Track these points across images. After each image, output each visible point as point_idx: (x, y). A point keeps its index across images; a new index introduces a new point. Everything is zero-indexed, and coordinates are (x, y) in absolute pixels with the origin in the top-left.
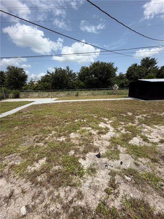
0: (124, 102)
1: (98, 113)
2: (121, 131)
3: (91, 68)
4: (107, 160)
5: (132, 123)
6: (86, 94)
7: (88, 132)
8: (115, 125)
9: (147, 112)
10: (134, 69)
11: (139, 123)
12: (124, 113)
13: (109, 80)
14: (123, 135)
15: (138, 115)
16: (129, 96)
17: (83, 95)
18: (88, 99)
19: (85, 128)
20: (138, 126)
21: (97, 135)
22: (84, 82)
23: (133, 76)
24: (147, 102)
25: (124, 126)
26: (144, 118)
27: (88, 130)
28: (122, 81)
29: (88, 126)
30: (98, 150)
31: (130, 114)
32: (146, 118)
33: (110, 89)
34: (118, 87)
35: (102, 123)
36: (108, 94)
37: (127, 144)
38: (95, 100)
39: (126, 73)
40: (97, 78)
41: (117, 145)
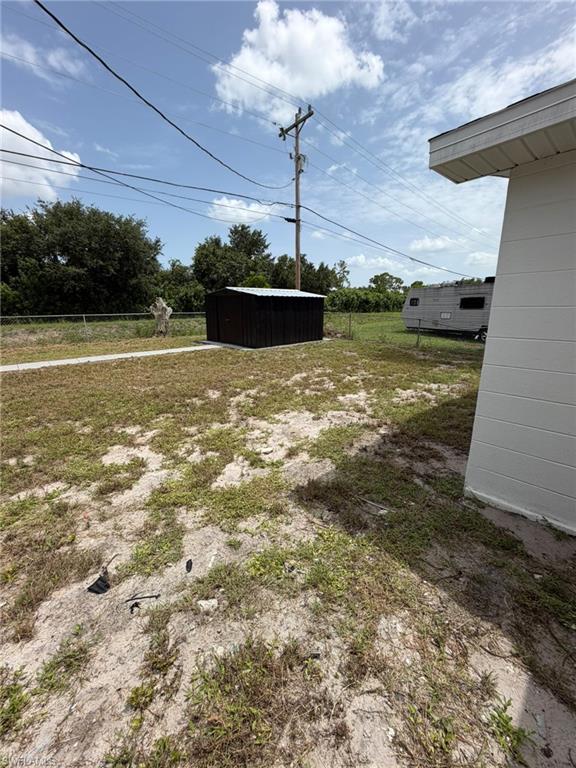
0: (196, 358)
1: (98, 413)
2: (189, 459)
3: (43, 226)
4: (136, 585)
5: (222, 423)
6: (33, 338)
7: (47, 506)
8: (168, 442)
9: (259, 382)
10: (214, 254)
11: (239, 417)
12: (196, 396)
13: (134, 281)
14: (196, 470)
15: (236, 394)
16: (209, 339)
17: (15, 345)
18: (43, 359)
19: (30, 493)
20: (237, 427)
21: (93, 504)
22: (16, 282)
23: (215, 276)
24: (256, 352)
25: (196, 438)
26: (251, 401)
27: (49, 497)
28: (183, 290)
29: (45, 477)
30: (99, 562)
31: (214, 395)
32: (256, 398)
33: (143, 317)
34: (170, 310)
35: (116, 447)
36: (138, 333)
37: (205, 494)
38: (83, 360)
39: (192, 262)
40: (81, 271)
41: (176, 510)
